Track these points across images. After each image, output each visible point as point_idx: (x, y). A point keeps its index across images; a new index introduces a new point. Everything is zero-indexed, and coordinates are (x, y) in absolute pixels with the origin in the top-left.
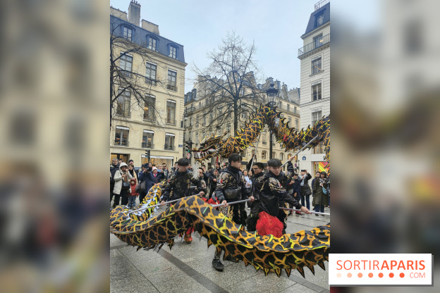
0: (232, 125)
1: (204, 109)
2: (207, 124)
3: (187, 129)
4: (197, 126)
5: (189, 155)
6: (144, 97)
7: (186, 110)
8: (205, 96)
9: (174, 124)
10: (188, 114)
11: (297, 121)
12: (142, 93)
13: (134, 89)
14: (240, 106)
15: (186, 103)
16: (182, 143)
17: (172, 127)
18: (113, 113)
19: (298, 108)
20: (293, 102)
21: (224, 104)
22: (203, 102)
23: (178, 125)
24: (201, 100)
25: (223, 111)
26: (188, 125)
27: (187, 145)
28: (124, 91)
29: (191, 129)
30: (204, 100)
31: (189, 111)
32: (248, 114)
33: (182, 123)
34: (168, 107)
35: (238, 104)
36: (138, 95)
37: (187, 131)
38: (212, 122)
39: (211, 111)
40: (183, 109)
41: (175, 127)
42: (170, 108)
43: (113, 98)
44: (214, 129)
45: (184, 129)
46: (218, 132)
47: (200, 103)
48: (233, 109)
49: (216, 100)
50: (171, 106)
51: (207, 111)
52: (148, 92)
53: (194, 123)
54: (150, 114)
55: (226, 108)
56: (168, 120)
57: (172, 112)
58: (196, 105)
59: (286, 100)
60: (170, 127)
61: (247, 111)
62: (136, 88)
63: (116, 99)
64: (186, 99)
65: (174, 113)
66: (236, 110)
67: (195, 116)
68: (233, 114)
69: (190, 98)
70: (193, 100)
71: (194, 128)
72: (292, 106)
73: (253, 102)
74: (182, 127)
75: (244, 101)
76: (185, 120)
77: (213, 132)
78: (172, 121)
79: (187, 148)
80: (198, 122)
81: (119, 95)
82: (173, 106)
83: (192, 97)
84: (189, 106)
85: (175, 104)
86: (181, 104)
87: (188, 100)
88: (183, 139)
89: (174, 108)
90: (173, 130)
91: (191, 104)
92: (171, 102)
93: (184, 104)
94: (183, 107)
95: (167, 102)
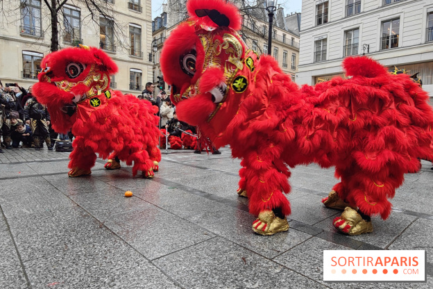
7: (155, 40)
9: (141, 53)
11: (294, 57)
15: (154, 32)
19: (296, 40)
20: (290, 32)
23: (146, 57)
33: (150, 55)
34: (131, 34)
41: (141, 61)
42: (135, 36)
45: (152, 63)
50: (136, 33)
54: (108, 42)
56: (133, 52)
57: (136, 40)
59: (282, 28)
60: (135, 60)
64: (154, 27)
65: (140, 43)
70: (162, 28)
72: (289, 37)
78: (136, 53)
82: (136, 31)
84: (158, 36)
85: (140, 29)
86: (148, 30)
87: (157, 28)
88: (152, 76)
89: (139, 36)
90: (139, 65)
91: (161, 33)
92: (134, 27)
93: (151, 34)
94: (151, 36)
95: (130, 26)
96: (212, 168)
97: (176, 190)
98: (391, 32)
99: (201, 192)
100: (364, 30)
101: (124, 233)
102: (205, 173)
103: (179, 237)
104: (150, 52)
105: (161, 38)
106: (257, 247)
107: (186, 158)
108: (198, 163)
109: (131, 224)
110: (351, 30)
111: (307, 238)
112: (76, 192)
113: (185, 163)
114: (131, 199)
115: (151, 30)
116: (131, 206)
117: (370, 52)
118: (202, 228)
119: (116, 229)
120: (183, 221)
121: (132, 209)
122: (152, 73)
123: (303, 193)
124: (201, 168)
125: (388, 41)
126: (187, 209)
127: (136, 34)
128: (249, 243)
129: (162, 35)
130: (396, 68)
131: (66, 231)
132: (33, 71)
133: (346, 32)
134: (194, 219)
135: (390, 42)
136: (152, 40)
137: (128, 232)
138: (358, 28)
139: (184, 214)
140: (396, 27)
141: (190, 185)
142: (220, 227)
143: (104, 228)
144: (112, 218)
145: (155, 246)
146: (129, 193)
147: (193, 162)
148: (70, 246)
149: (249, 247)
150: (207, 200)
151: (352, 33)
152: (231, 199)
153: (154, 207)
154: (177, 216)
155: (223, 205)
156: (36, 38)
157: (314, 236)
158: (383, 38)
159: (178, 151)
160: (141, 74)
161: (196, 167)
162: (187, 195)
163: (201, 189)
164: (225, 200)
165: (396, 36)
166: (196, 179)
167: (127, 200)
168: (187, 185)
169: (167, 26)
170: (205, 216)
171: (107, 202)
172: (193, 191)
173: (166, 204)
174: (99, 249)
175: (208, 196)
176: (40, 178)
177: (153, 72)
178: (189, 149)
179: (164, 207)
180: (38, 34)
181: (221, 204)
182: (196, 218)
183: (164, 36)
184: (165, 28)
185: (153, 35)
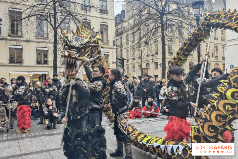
0: (160, 40)
1: (133, 28)
2: (136, 41)
3: (119, 48)
4: (127, 44)
5: (122, 70)
6: (81, 22)
7: (117, 31)
8: (134, 16)
10: (119, 34)
12: (80, 19)
13: (73, 16)
14: (166, 22)
15: (117, 24)
16: (115, 60)
17: (106, 46)
18: (58, 38)
21: (151, 21)
22: (132, 21)
23: (111, 44)
24: (129, 19)
25: (151, 27)
26: (119, 44)
27: (119, 61)
28: (64, 19)
29: (122, 47)
30: (132, 20)
31: (119, 31)
32: (174, 28)
33: (114, 42)
34: (101, 29)
35: (164, 20)
36: (76, 21)
37: (119, 50)
38: (140, 39)
39: (139, 29)
40: (115, 29)
42: (103, 30)
43: (57, 25)
44: (143, 45)
45: (116, 47)
46: (146, 48)
47: (129, 23)
48: (160, 25)
49: (143, 18)
51: (136, 29)
52: (85, 18)
53: (124, 41)
55: (153, 24)
57: (105, 33)
58: (125, 24)
61: (174, 25)
62: (74, 15)
63: (59, 26)
64: (116, 21)
65: (107, 34)
66: (162, 26)
67: (125, 35)
68: (160, 30)
69: (120, 19)
70: (122, 21)
71: (124, 46)
73: (179, 17)
74: (114, 45)
75: (169, 16)
76: (117, 40)
77: (142, 48)
78: (105, 41)
79: (120, 64)
80: (128, 40)
81: (62, 22)
82: (105, 27)
83: (121, 18)
84: (119, 26)
85: (107, 25)
87: (118, 21)
89: (107, 30)
91: (121, 24)
92: (103, 25)
93: (114, 25)
94: (114, 27)
95: (101, 24)
104: (114, 40)
105: (121, 28)
115: (114, 23)
122: (115, 52)
127: (105, 29)
129: (122, 26)
132: (42, 60)
156: (44, 39)
160: (108, 55)
169: (125, 20)
177: (117, 51)
180: (45, 36)
183: (123, 26)
184: (124, 21)
185: (115, 27)
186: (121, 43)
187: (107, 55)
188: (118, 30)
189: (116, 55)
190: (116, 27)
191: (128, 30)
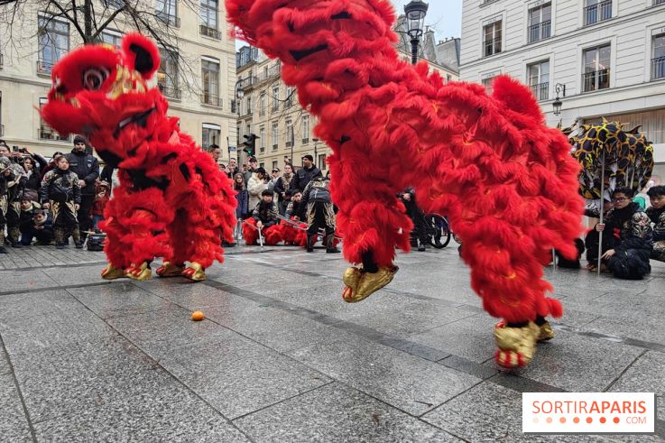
4: (263, 114)
7: (240, 81)
9: (219, 100)
15: (239, 69)
20: (445, 67)
23: (226, 106)
33: (233, 103)
34: (205, 71)
41: (218, 112)
42: (210, 75)
45: (237, 116)
47: (266, 68)
50: (211, 70)
54: (169, 85)
56: (207, 99)
57: (212, 82)
60: (211, 111)
64: (239, 61)
65: (218, 85)
70: (252, 63)
71: (256, 118)
72: (443, 74)
78: (212, 100)
79: (245, 147)
82: (212, 68)
84: (245, 74)
85: (218, 65)
86: (230, 65)
87: (243, 63)
88: (236, 134)
89: (217, 74)
90: (215, 117)
91: (249, 70)
92: (209, 62)
93: (235, 71)
94: (235, 75)
95: (203, 60)
96: (327, 274)
97: (270, 309)
98: (598, 66)
99: (310, 312)
100: (558, 63)
101: (190, 377)
102: (315, 281)
103: (275, 383)
104: (233, 98)
105: (250, 77)
106: (397, 397)
107: (287, 260)
108: (305, 266)
109: (201, 363)
110: (537, 63)
111: (474, 382)
112: (117, 314)
113: (286, 266)
114: (201, 323)
115: (235, 66)
116: (201, 334)
117: (567, 94)
118: (311, 369)
119: (178, 371)
120: (281, 358)
121: (202, 340)
122: (236, 130)
123: (467, 313)
124: (310, 274)
125: (594, 79)
126: (288, 339)
127: (212, 72)
128: (384, 392)
129: (251, 73)
130: (605, 120)
131: (100, 374)
133: (530, 66)
134: (299, 354)
135: (597, 81)
136: (236, 80)
137: (196, 375)
138: (547, 60)
139: (283, 346)
140: (606, 58)
141: (293, 302)
142: (339, 367)
143: (159, 370)
144: (172, 354)
145: (237, 397)
146: (198, 314)
147: (297, 266)
148: (105, 398)
149: (385, 398)
150: (318, 324)
151: (539, 67)
152: (356, 323)
153: (237, 337)
154: (272, 350)
155: (344, 332)
157: (484, 379)
158: (587, 75)
159: (275, 248)
160: (219, 131)
161: (303, 273)
162: (287, 317)
163: (309, 307)
164: (347, 323)
165: (605, 71)
166: (302, 291)
167: (195, 325)
168: (288, 301)
169: (259, 60)
170: (316, 350)
171: (165, 328)
172: (297, 311)
173: (255, 330)
174: (151, 402)
175: (321, 318)
176: (61, 291)
177: (238, 129)
178: (291, 244)
179: (252, 335)
181: (340, 330)
182: (301, 354)
183: (253, 75)
184: (256, 63)
185: (237, 74)
186: (249, 111)
187: (216, 132)
188: (242, 83)
189: (238, 137)
190: (239, 75)
191: (265, 84)
